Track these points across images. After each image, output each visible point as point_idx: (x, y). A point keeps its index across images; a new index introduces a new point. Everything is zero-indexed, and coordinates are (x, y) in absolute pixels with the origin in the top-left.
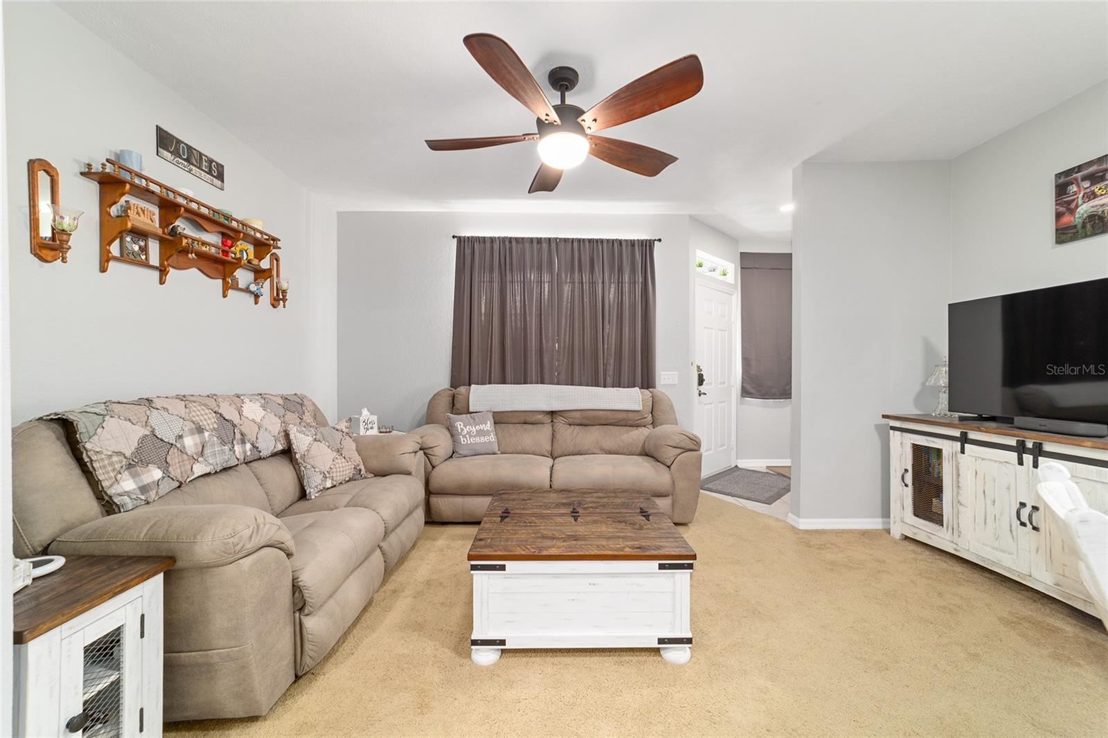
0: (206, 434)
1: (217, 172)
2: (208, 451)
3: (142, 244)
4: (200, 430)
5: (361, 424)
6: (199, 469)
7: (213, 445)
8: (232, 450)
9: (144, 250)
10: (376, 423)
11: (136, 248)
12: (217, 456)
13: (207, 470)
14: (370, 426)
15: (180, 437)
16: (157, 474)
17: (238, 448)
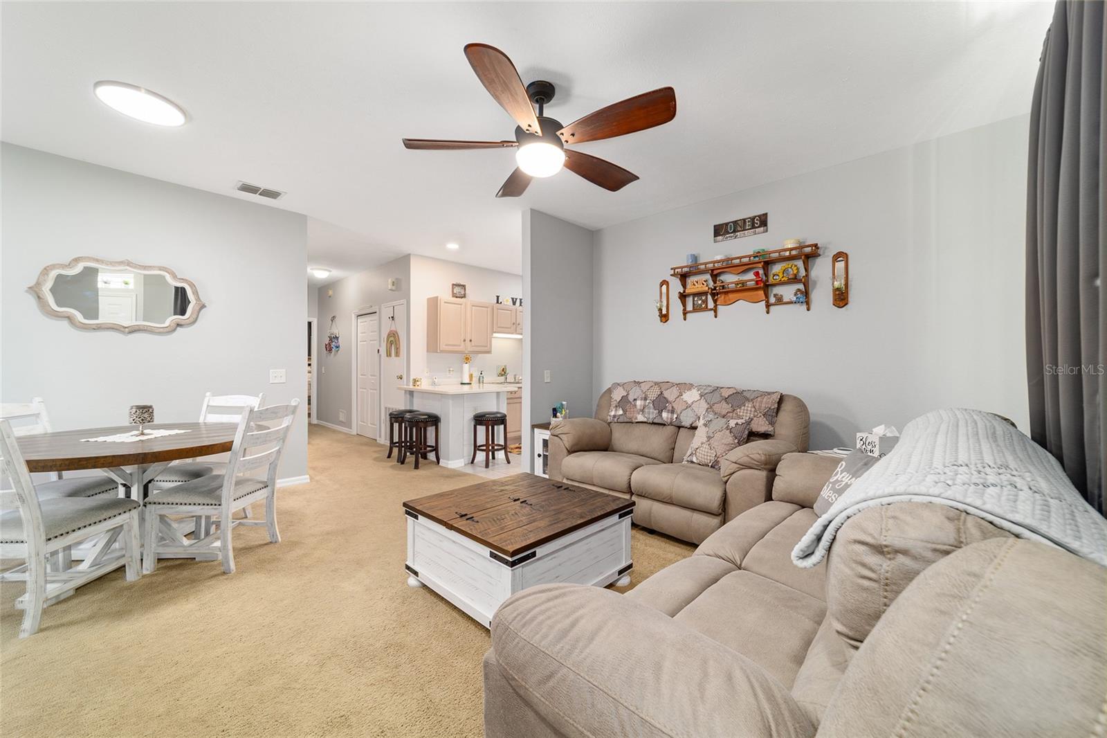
0: (648, 401)
1: (762, 221)
2: (646, 410)
3: (704, 298)
4: (645, 399)
5: (858, 441)
6: (640, 418)
7: (649, 408)
8: (660, 413)
9: (705, 302)
10: (877, 446)
11: (700, 302)
12: (652, 414)
13: (645, 420)
14: (869, 447)
15: (635, 400)
16: (621, 412)
17: (665, 415)
